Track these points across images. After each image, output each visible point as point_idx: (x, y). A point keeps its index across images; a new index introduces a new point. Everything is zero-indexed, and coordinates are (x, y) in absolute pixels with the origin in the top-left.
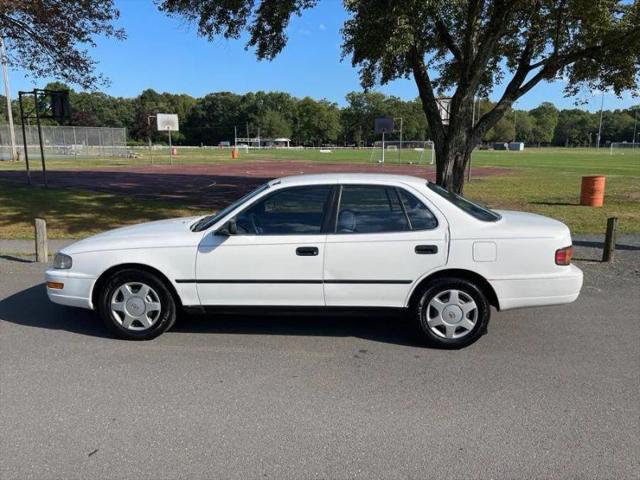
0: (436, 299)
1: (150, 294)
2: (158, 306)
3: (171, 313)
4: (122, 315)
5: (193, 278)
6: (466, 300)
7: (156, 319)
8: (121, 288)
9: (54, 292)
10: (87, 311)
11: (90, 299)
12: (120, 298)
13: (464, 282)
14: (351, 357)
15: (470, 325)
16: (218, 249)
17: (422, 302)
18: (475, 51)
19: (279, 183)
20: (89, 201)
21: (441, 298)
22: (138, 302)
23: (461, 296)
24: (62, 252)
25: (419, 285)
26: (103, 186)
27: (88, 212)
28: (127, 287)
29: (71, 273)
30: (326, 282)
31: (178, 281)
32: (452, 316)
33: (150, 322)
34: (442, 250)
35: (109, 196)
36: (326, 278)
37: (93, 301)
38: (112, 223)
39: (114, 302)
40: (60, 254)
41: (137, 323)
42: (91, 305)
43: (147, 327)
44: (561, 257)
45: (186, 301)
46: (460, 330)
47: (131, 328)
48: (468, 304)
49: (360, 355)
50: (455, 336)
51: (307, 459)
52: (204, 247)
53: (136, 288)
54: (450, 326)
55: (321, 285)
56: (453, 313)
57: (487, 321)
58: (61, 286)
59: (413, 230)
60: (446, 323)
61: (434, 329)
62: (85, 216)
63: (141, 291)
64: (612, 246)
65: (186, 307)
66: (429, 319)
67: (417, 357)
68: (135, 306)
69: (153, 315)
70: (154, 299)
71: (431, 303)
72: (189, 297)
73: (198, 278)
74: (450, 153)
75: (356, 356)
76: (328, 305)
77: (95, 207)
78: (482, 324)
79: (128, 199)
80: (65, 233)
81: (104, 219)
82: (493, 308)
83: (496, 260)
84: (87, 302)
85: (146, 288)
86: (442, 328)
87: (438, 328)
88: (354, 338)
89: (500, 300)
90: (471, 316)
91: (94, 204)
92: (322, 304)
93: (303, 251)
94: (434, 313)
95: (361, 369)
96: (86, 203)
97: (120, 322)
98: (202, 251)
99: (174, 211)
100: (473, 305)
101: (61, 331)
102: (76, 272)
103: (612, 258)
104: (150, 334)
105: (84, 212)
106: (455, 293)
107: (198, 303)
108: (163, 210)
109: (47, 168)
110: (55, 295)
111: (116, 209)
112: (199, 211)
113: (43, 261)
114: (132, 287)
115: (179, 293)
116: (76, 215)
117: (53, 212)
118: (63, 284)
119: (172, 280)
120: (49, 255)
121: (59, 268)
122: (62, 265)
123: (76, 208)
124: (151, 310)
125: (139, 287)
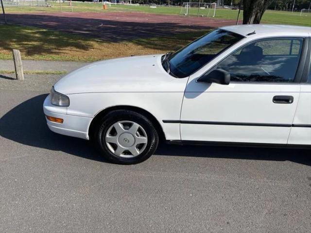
1: (139, 130)
2: (145, 140)
4: (115, 146)
5: (178, 119)
7: (143, 149)
8: (115, 125)
9: (55, 125)
11: (87, 133)
12: (114, 133)
16: (203, 94)
19: (254, 33)
20: (33, 33)
22: (129, 137)
26: (38, 23)
28: (120, 125)
29: (69, 111)
30: (293, 126)
31: (165, 121)
33: (138, 152)
35: (44, 30)
36: (295, 123)
38: (53, 49)
39: (108, 136)
41: (127, 152)
42: (88, 137)
43: (135, 155)
45: (169, 137)
47: (122, 156)
52: (189, 93)
53: (127, 126)
55: (289, 128)
58: (62, 121)
62: (33, 43)
63: (132, 127)
65: (169, 141)
69: (140, 146)
70: (142, 134)
72: (172, 133)
73: (183, 119)
74: (254, 11)
76: (289, 143)
77: (38, 37)
79: (57, 33)
80: (26, 55)
81: (46, 46)
84: (85, 135)
91: (37, 35)
92: (285, 142)
93: (278, 99)
96: (32, 35)
97: (113, 151)
99: (88, 42)
101: (60, 152)
105: (33, 41)
107: (179, 139)
108: (79, 41)
111: (51, 39)
112: (102, 42)
113: (21, 79)
114: (124, 125)
115: (165, 130)
116: (29, 43)
117: (14, 40)
118: (63, 119)
119: (160, 120)
120: (24, 73)
121: (57, 105)
122: (60, 103)
123: (27, 38)
124: (139, 143)
125: (130, 125)
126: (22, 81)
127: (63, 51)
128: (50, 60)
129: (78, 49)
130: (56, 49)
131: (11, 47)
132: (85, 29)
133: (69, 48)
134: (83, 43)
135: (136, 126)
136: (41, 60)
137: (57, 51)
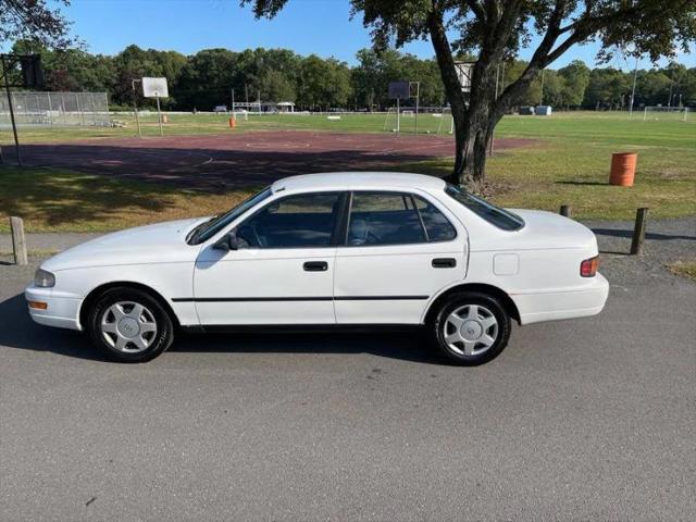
0: (454, 315)
1: (145, 313)
2: (153, 327)
3: (168, 333)
4: (114, 337)
5: (191, 296)
6: (486, 315)
7: (152, 341)
8: (111, 308)
9: (38, 312)
10: (74, 332)
11: (78, 321)
12: (111, 319)
13: (484, 296)
14: (364, 378)
15: (490, 341)
16: (218, 264)
17: (439, 318)
18: (500, 12)
19: (283, 189)
20: (69, 183)
21: (460, 314)
22: (131, 323)
23: (480, 312)
24: (43, 268)
25: (436, 301)
26: (85, 164)
27: (70, 199)
28: (118, 307)
29: (54, 292)
30: (336, 298)
31: (174, 300)
32: (471, 332)
33: (146, 344)
34: (460, 263)
35: (92, 177)
36: (337, 295)
37: (81, 322)
38: (97, 211)
39: (104, 323)
40: (41, 270)
41: (131, 345)
42: (79, 326)
43: (142, 349)
44: (587, 269)
45: (184, 321)
46: (479, 346)
47: (124, 350)
48: (489, 319)
49: (375, 375)
50: (473, 353)
51: (318, 502)
52: (202, 262)
53: (128, 308)
54: (469, 342)
55: (331, 302)
56: (473, 328)
57: (508, 337)
58: (45, 306)
59: (431, 242)
60: (464, 340)
61: (452, 346)
62: (66, 202)
63: (134, 310)
64: (641, 237)
65: (185, 327)
66: (446, 335)
67: (434, 376)
68: (128, 327)
69: (148, 336)
70: (149, 319)
71: (449, 319)
72: (187, 316)
73: (196, 296)
74: (471, 128)
75: (369, 377)
76: (338, 322)
77: (76, 191)
78: (502, 341)
79: (114, 181)
80: (45, 225)
81: (88, 207)
82: (514, 322)
83: (518, 273)
84: (74, 323)
85: (140, 308)
86: (460, 345)
87: (456, 344)
88: (366, 355)
89: (521, 315)
90: (491, 331)
91: (76, 187)
92: (333, 322)
93: (312, 266)
94: (452, 329)
95: (375, 393)
96: (66, 187)
97: (112, 344)
98: (200, 268)
99: (168, 196)
100: (493, 320)
101: (49, 354)
102: (60, 290)
103: (641, 251)
104: (147, 356)
105: (64, 197)
106: (474, 308)
107: (197, 323)
108: (153, 194)
109: (21, 142)
110: (38, 315)
111: (101, 193)
112: (194, 195)
113: (21, 264)
114: (124, 307)
115: (176, 312)
116: (56, 203)
117: (30, 197)
118: (46, 304)
119: (168, 298)
120: (29, 255)
121: (41, 286)
122: (45, 283)
123: (55, 193)
124: (145, 331)
125: (132, 307)
126: (23, 266)
127: (116, 215)
128: (86, 232)
129: (144, 211)
130: (103, 211)
131: (21, 211)
132: (173, 171)
133: (127, 209)
134: (157, 197)
136: (69, 231)
137: (104, 215)
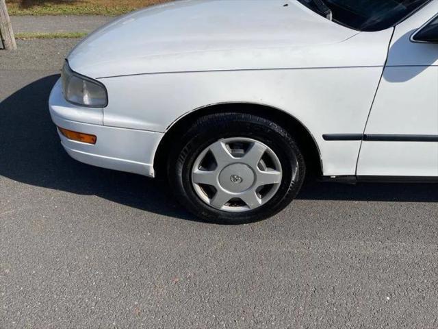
1: (266, 157)
2: (277, 176)
4: (211, 191)
5: (359, 132)
9: (79, 146)
11: (152, 165)
12: (209, 163)
28: (223, 146)
29: (109, 118)
31: (326, 138)
33: (260, 202)
39: (196, 170)
42: (152, 172)
43: (253, 207)
47: (226, 208)
52: (396, 68)
53: (240, 148)
58: (93, 139)
63: (252, 150)
65: (328, 176)
69: (265, 190)
70: (272, 166)
73: (368, 132)
84: (147, 169)
97: (206, 199)
98: (391, 79)
110: (79, 151)
113: (11, 48)
114: (232, 146)
118: (95, 136)
119: (317, 134)
120: (16, 38)
121: (79, 104)
122: (86, 99)
124: (263, 183)
125: (246, 147)
126: (13, 52)
135: (260, 147)
